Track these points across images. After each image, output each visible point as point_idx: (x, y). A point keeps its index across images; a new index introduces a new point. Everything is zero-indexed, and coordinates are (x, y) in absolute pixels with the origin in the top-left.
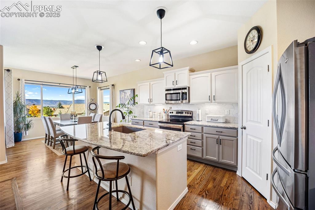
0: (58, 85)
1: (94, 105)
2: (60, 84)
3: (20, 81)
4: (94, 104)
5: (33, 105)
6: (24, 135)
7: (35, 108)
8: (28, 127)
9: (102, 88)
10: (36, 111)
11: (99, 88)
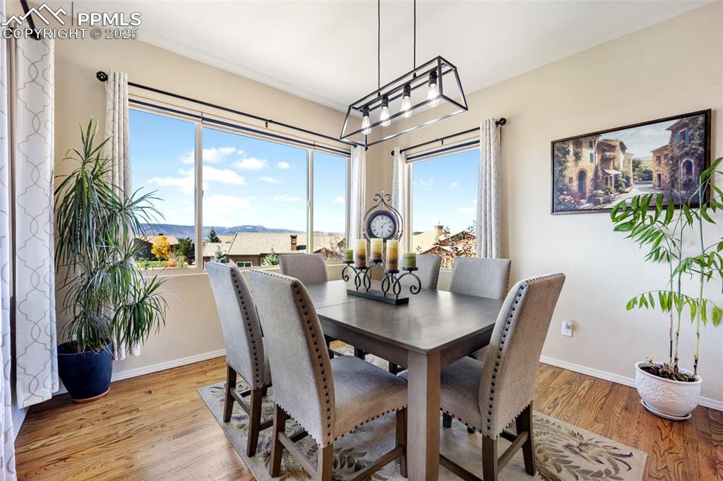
0: (260, 125)
1: (386, 220)
2: (268, 121)
3: (109, 85)
4: (385, 217)
5: (160, 235)
6: (124, 356)
7: (164, 242)
8: (138, 321)
9: (413, 152)
10: (166, 249)
11: (401, 152)
